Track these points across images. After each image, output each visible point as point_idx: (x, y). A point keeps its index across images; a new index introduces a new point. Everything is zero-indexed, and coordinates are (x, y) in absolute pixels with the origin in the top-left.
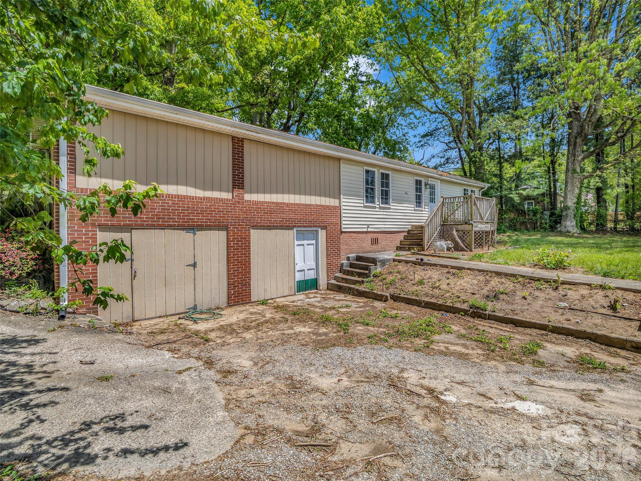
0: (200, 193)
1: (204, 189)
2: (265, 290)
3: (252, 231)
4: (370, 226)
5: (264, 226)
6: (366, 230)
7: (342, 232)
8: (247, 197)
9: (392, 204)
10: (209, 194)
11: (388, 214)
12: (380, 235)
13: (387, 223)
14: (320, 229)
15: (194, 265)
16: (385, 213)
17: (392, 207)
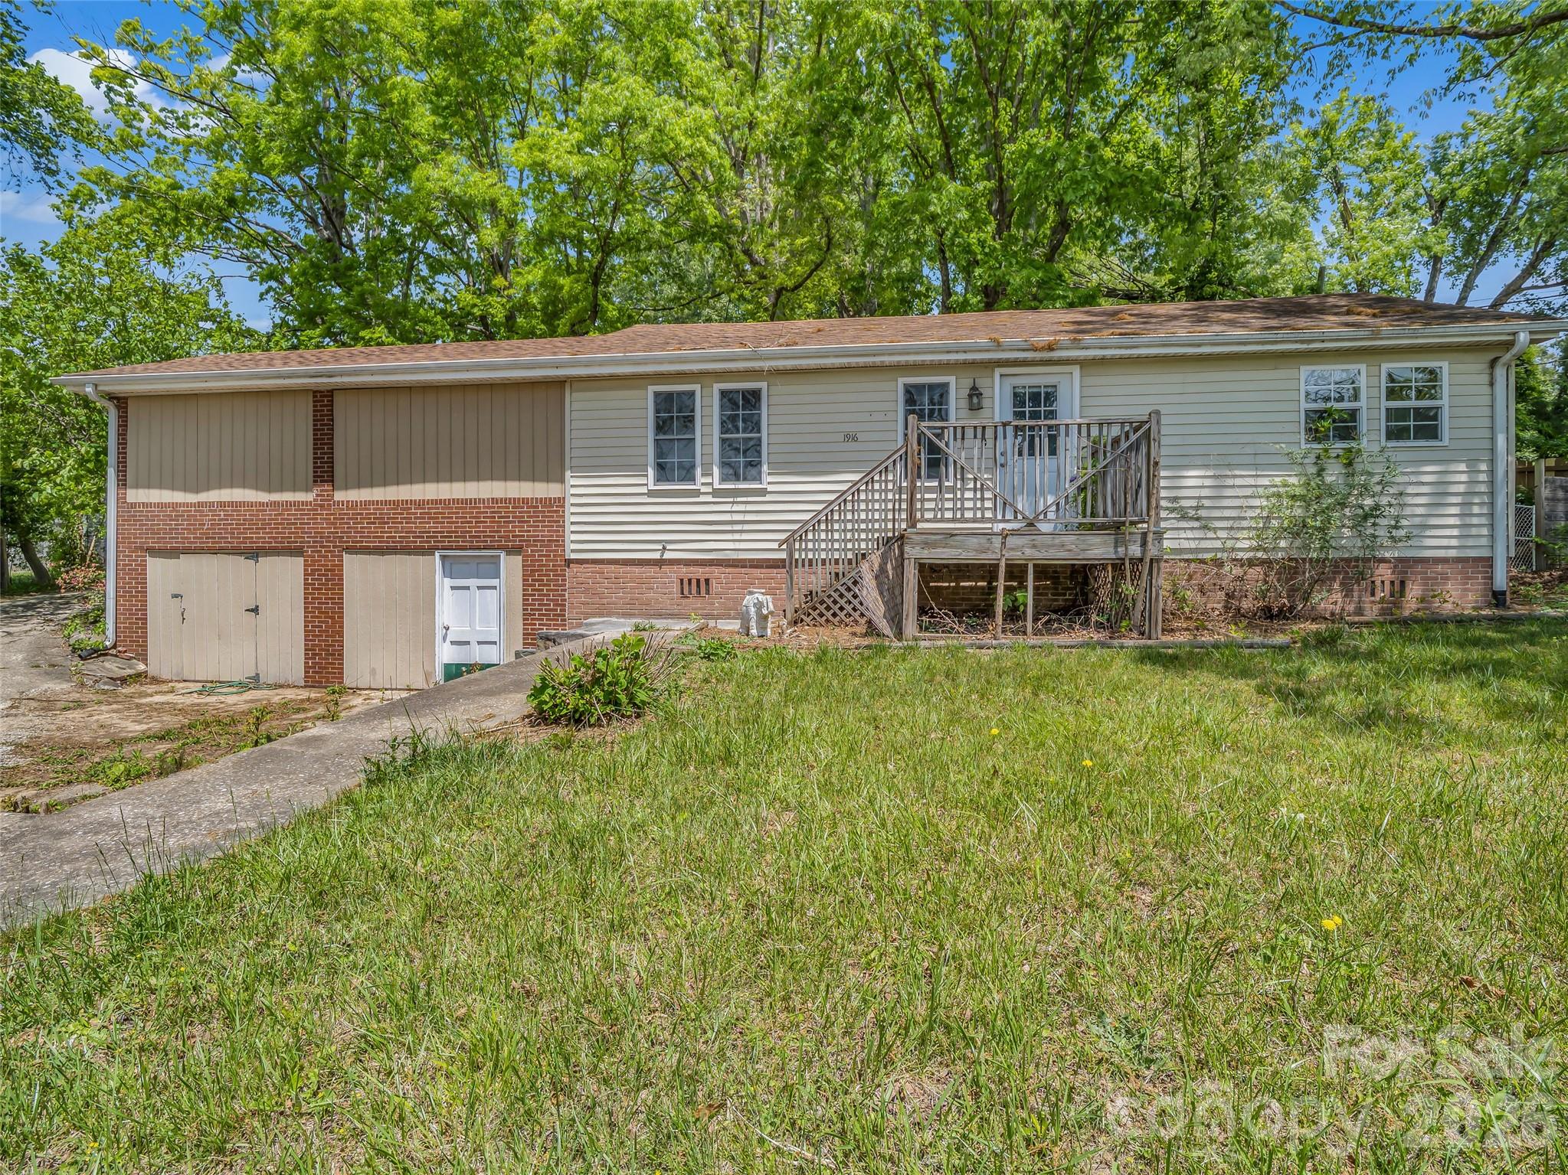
0: (263, 497)
1: (270, 491)
2: (373, 672)
3: (345, 556)
4: (669, 547)
5: (368, 548)
6: (657, 556)
7: (569, 562)
8: (339, 496)
9: (770, 479)
10: (276, 497)
11: (749, 508)
12: (716, 570)
13: (745, 536)
14: (503, 555)
15: (255, 610)
16: (741, 508)
17: (770, 488)
